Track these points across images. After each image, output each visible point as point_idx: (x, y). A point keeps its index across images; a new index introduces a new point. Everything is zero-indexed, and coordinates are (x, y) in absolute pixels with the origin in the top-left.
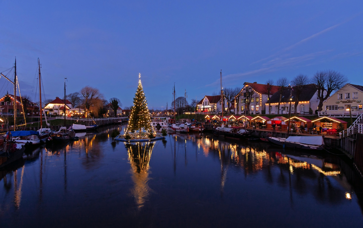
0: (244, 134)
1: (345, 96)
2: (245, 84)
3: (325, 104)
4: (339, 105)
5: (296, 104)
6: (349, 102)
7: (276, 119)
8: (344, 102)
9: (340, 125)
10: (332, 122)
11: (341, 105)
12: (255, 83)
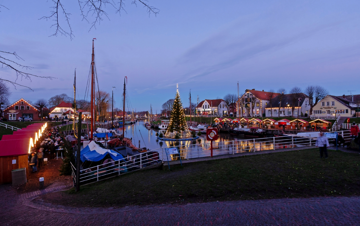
0: (262, 133)
1: (326, 104)
2: (247, 91)
3: (314, 109)
4: (322, 110)
5: (293, 109)
6: (329, 108)
7: (281, 121)
8: (325, 108)
9: (329, 124)
10: (323, 122)
11: (323, 110)
12: (254, 89)
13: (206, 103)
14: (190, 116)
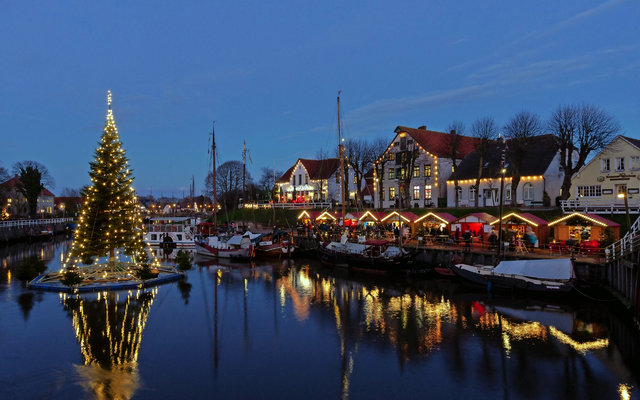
0: (397, 258)
2: (399, 130)
3: (575, 182)
4: (604, 186)
5: (516, 183)
6: (624, 177)
9: (606, 231)
10: (590, 224)
11: (607, 184)
12: (424, 128)
13: (300, 170)
14: (256, 206)
